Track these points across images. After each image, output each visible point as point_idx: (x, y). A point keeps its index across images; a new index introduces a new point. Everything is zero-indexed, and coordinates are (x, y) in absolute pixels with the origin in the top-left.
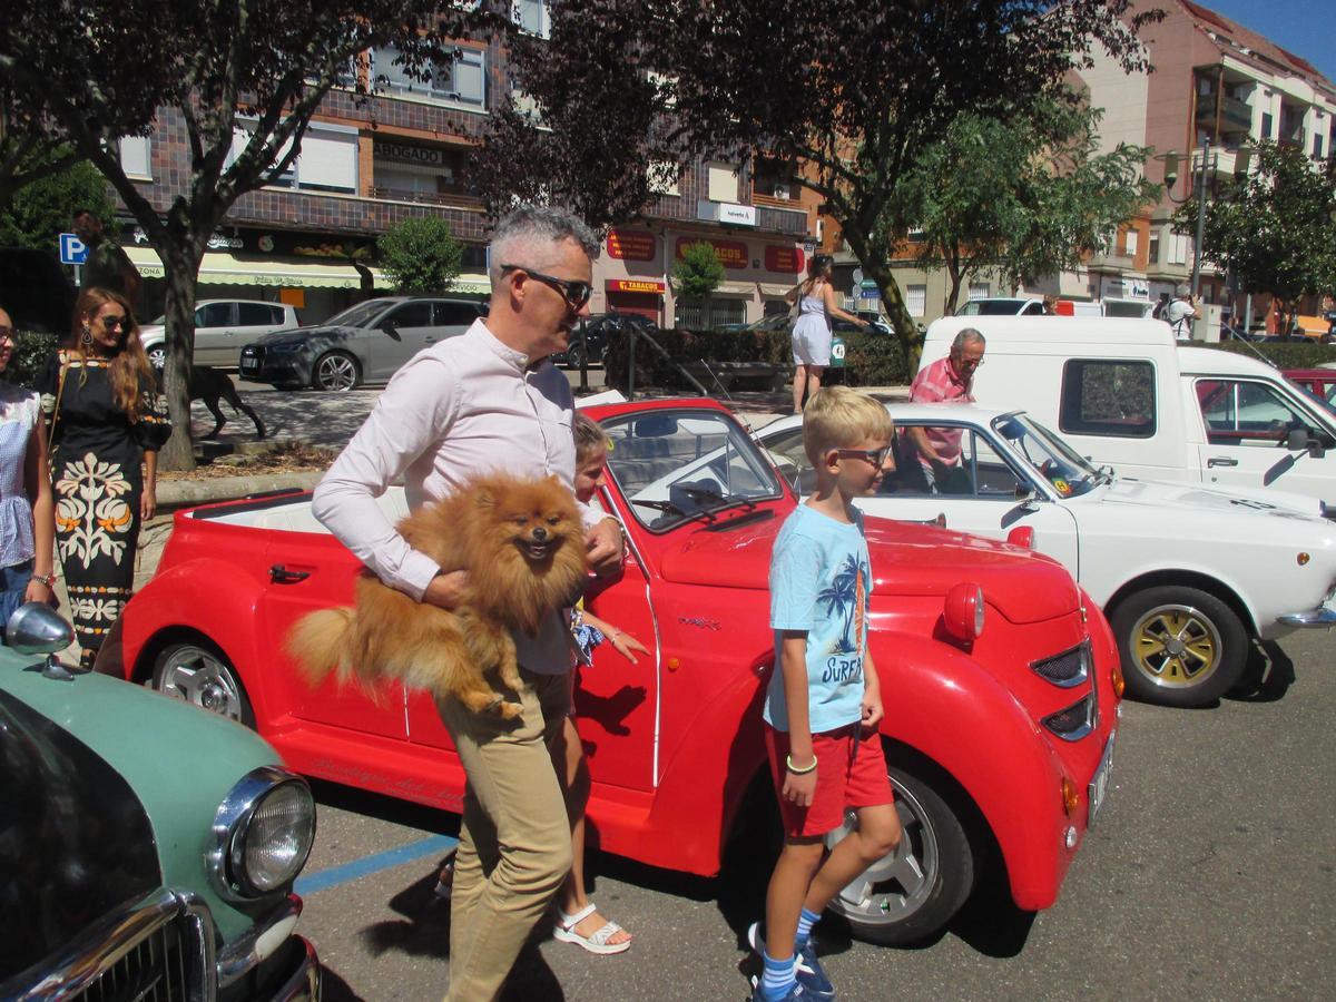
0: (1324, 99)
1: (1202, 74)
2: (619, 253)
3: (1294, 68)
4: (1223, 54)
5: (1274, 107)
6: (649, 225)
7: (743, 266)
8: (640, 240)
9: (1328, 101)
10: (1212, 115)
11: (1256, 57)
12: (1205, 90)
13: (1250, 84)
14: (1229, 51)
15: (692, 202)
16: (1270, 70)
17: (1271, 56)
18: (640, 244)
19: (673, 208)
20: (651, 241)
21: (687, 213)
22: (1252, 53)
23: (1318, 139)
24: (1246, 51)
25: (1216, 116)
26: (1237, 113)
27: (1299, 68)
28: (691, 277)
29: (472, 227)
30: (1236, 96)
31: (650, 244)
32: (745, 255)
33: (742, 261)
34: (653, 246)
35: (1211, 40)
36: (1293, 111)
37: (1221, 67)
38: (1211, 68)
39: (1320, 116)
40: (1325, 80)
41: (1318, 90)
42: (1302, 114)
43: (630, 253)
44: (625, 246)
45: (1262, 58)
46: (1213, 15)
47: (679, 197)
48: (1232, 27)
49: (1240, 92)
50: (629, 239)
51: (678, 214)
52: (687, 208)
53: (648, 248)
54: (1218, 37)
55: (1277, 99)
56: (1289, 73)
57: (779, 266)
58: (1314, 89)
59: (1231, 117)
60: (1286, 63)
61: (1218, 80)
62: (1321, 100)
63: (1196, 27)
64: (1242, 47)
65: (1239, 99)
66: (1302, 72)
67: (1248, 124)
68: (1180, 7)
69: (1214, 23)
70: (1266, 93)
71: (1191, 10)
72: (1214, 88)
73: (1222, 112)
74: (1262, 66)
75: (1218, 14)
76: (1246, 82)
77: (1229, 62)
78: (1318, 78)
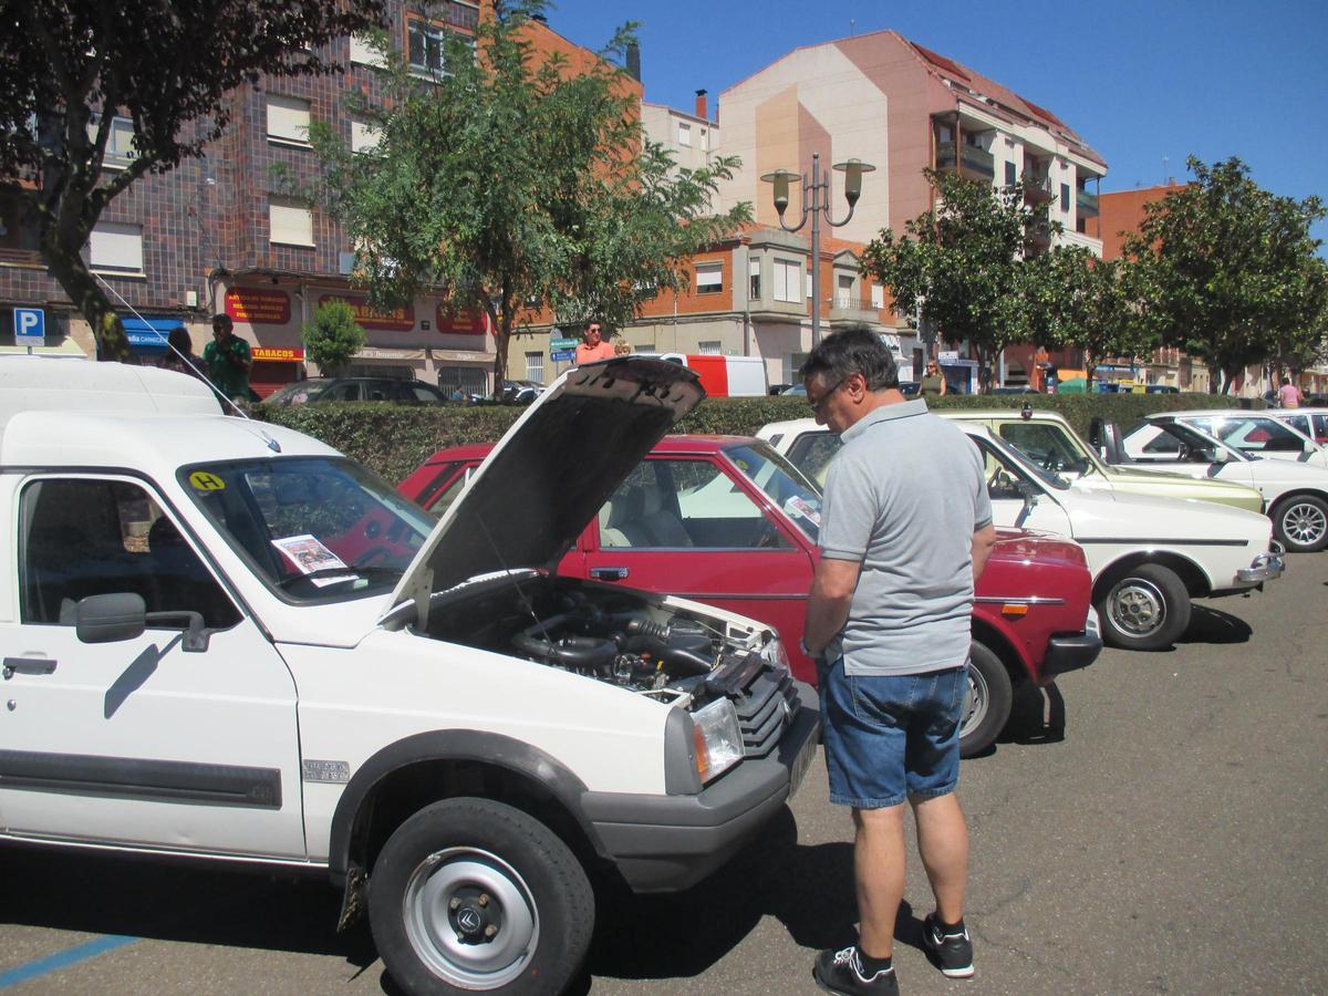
0: (1067, 149)
1: (939, 121)
2: (244, 315)
3: (1036, 118)
4: (958, 101)
5: (1017, 156)
6: (275, 281)
7: (409, 328)
8: (269, 299)
9: (1071, 151)
10: (952, 163)
11: (995, 106)
12: (945, 136)
13: (990, 132)
14: (965, 99)
15: (332, 254)
16: (1009, 118)
17: (1012, 106)
18: (270, 304)
19: (306, 261)
20: (284, 300)
21: (326, 267)
22: (990, 102)
23: (1065, 189)
24: (983, 99)
25: (956, 164)
26: (978, 160)
27: (1043, 119)
28: (320, 340)
29: (24, 286)
30: (977, 144)
31: (283, 305)
32: (410, 315)
33: (407, 322)
34: (287, 307)
35: (946, 86)
36: (1037, 161)
37: (958, 113)
38: (948, 114)
39: (1064, 167)
40: (1069, 131)
41: (1061, 140)
42: (1047, 165)
43: (257, 316)
44: (250, 307)
45: (1001, 106)
46: (950, 63)
47: (312, 249)
48: (970, 77)
49: (981, 141)
50: (255, 298)
51: (313, 267)
52: (326, 261)
53: (281, 309)
54: (952, 83)
55: (1019, 149)
56: (1031, 123)
57: (455, 327)
58: (1056, 138)
59: (972, 165)
60: (1028, 113)
61: (956, 127)
62: (1063, 150)
63: (930, 73)
64: (980, 95)
65: (980, 147)
66: (1045, 122)
67: (991, 172)
68: (913, 53)
69: (950, 70)
70: (1007, 142)
71: (926, 57)
72: (953, 136)
73: (963, 160)
74: (1001, 115)
75: (956, 63)
76: (985, 131)
77: (964, 109)
78: (1062, 129)
